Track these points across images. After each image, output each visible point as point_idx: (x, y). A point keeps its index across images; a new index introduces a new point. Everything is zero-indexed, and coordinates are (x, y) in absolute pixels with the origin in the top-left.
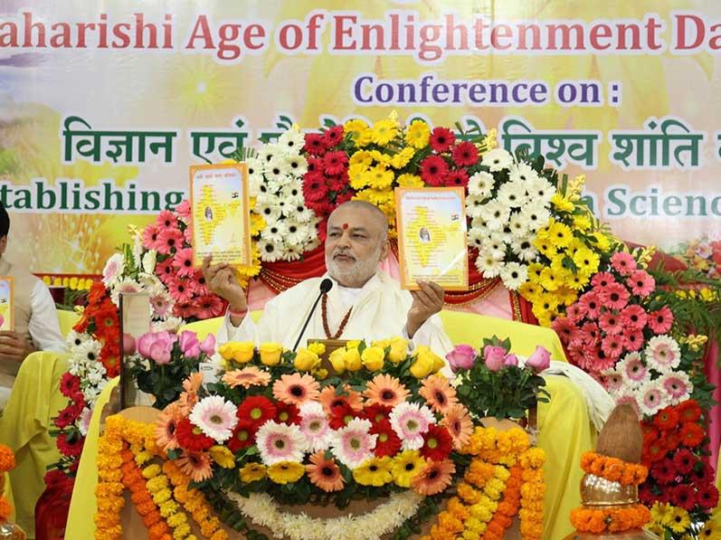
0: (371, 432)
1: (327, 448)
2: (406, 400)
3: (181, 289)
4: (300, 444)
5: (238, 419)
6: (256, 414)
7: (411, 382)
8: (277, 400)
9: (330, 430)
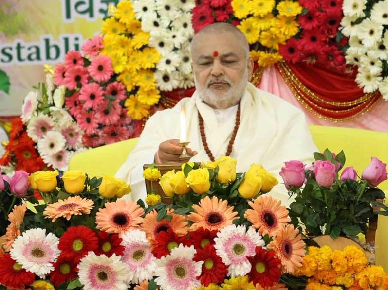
0: (197, 259)
1: (151, 278)
2: (233, 223)
3: (88, 121)
4: (123, 274)
5: (59, 251)
6: (78, 246)
7: (239, 204)
8: (99, 230)
9: (153, 258)
